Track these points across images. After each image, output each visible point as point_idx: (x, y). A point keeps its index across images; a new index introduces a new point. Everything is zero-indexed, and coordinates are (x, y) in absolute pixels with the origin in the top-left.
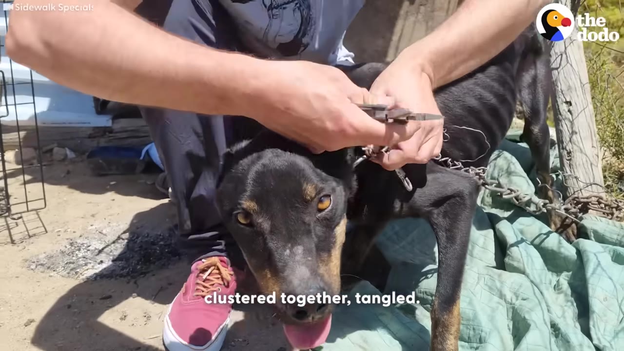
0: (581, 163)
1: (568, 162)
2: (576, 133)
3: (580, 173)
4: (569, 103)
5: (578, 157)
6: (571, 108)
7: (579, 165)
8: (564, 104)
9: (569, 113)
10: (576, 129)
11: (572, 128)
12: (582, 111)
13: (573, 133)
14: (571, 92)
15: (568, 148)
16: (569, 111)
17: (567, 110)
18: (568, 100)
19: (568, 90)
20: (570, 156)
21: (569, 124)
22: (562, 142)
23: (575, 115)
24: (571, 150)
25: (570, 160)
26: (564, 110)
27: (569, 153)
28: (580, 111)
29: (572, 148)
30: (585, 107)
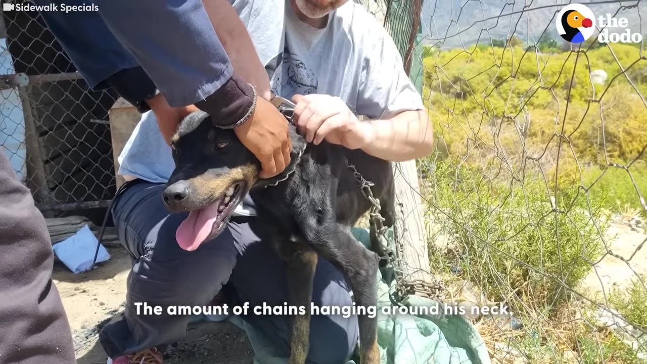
0: (410, 254)
1: (401, 253)
2: (407, 230)
3: (409, 261)
4: (401, 205)
5: (408, 249)
6: (403, 209)
7: (409, 255)
8: (398, 206)
9: (401, 213)
10: (406, 227)
11: (404, 226)
12: (411, 212)
13: (405, 230)
14: (403, 196)
15: (401, 243)
16: (402, 211)
17: (400, 211)
18: (401, 202)
19: (401, 194)
20: (402, 248)
21: (402, 223)
22: (397, 238)
23: (406, 215)
24: (403, 244)
25: (402, 252)
26: (398, 211)
27: (402, 246)
28: (409, 212)
29: (404, 242)
30: (414, 208)
